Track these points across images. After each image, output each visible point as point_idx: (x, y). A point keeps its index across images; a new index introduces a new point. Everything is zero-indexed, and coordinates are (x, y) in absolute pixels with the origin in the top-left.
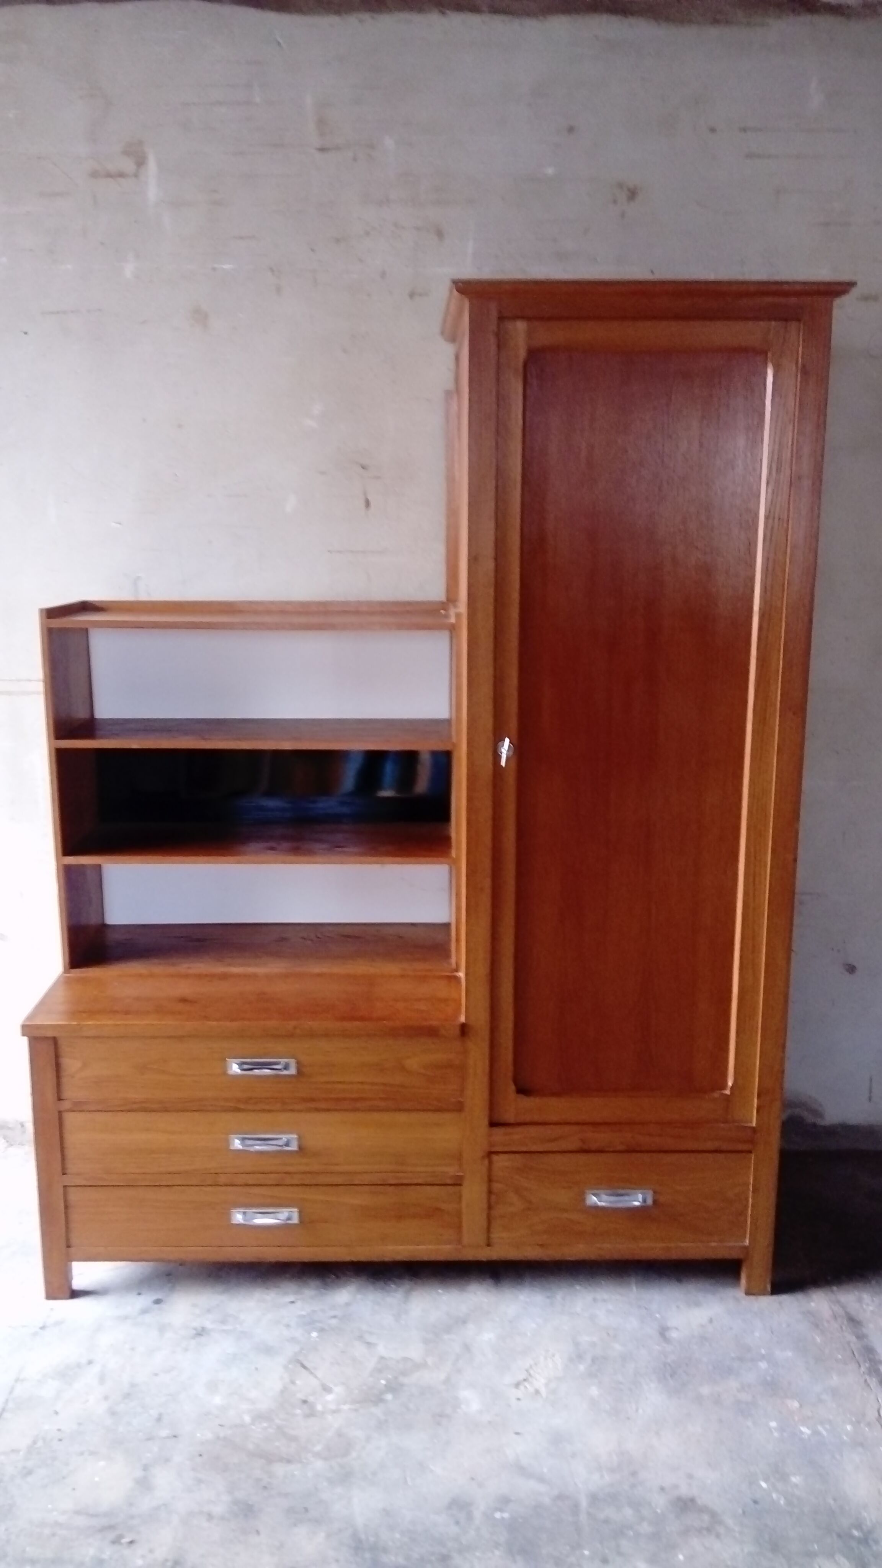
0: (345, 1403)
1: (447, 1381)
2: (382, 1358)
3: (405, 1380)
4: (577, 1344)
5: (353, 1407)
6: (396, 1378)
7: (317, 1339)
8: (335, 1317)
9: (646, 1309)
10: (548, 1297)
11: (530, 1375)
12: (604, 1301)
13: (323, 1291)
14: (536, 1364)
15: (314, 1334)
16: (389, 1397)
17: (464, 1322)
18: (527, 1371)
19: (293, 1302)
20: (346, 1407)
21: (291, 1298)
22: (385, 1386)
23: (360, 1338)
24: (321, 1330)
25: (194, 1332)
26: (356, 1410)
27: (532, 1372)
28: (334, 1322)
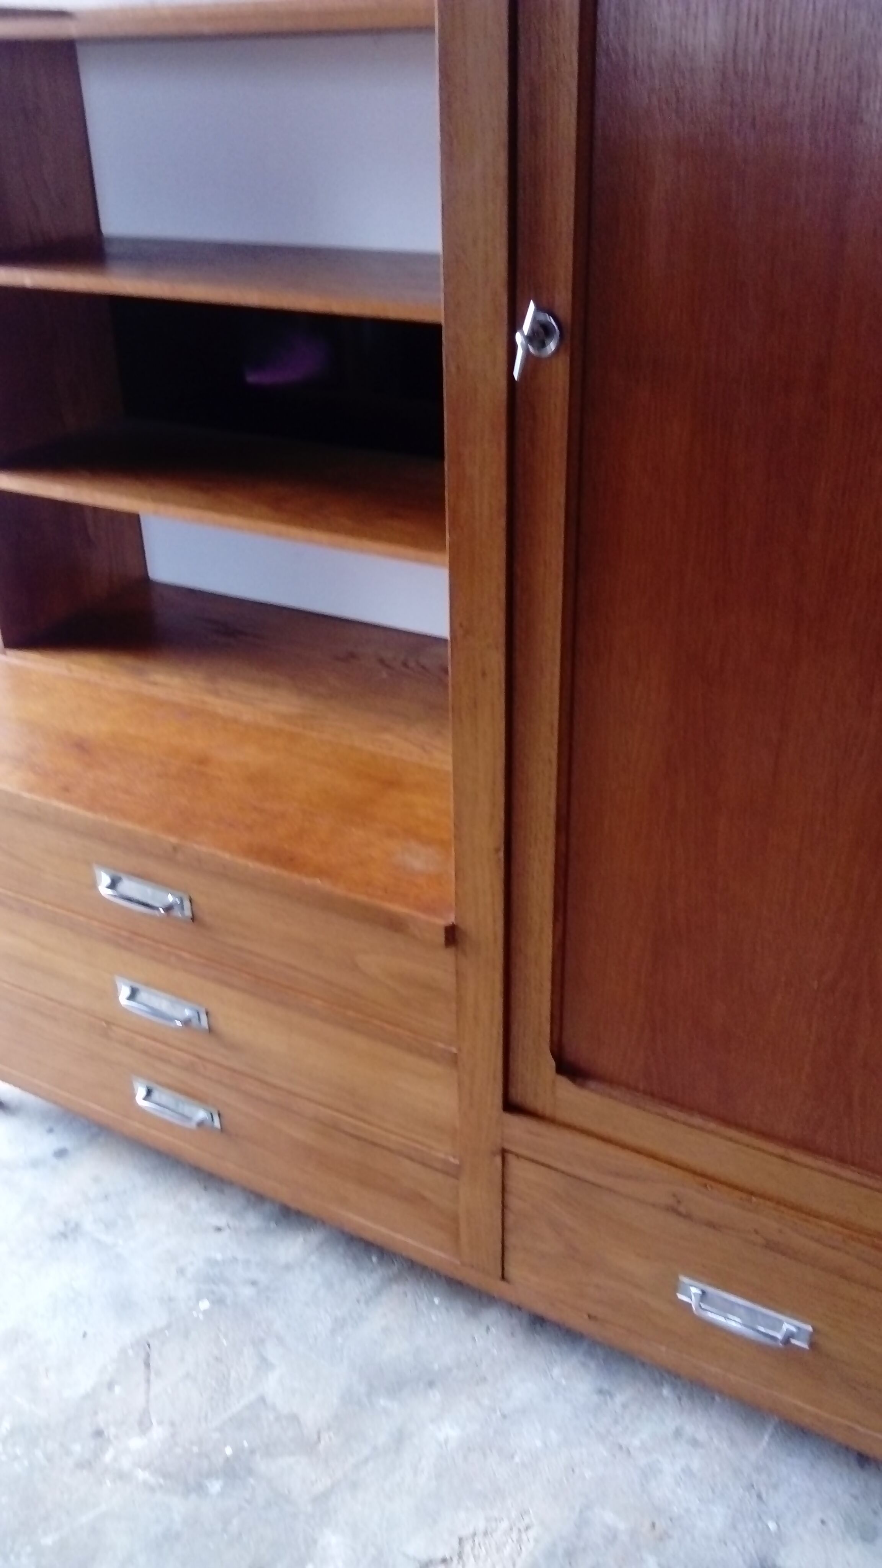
0: (146, 1467)
1: (321, 1499)
2: (262, 1400)
3: (261, 1465)
4: (582, 1523)
5: (152, 1480)
6: (252, 1452)
7: (201, 1317)
8: (254, 1283)
9: (759, 1497)
10: (601, 1392)
11: (460, 1556)
12: (695, 1443)
13: (273, 1225)
14: (486, 1533)
15: (205, 1305)
16: (215, 1486)
17: (431, 1384)
18: (461, 1540)
19: (219, 1229)
20: (142, 1475)
21: (221, 1220)
22: (227, 1459)
23: (258, 1343)
24: (218, 1301)
25: (61, 1227)
26: (152, 1489)
27: (468, 1548)
28: (248, 1292)
